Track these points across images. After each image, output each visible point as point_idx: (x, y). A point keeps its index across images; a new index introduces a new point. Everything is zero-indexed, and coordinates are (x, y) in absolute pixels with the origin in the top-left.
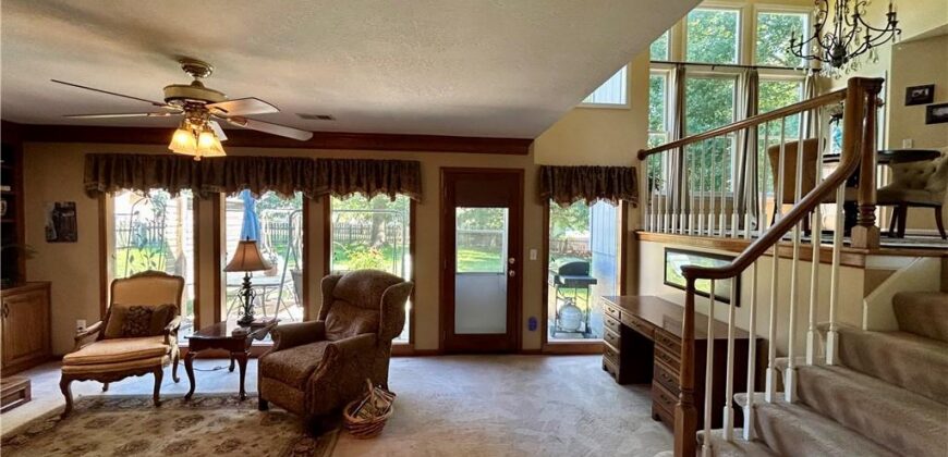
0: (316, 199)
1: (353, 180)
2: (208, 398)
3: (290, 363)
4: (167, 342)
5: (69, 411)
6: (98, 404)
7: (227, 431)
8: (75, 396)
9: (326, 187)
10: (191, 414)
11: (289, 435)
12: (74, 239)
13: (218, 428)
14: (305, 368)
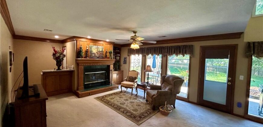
0: (164, 56)
1: (173, 51)
2: (139, 96)
3: (150, 93)
4: (134, 84)
5: (121, 92)
6: (125, 92)
7: (139, 103)
8: (122, 90)
9: (166, 53)
10: (136, 98)
11: (149, 108)
12: (126, 64)
13: (138, 102)
14: (153, 94)
